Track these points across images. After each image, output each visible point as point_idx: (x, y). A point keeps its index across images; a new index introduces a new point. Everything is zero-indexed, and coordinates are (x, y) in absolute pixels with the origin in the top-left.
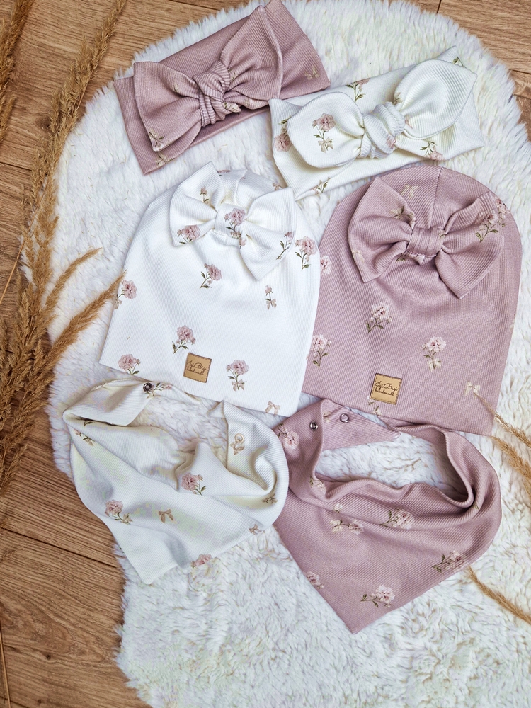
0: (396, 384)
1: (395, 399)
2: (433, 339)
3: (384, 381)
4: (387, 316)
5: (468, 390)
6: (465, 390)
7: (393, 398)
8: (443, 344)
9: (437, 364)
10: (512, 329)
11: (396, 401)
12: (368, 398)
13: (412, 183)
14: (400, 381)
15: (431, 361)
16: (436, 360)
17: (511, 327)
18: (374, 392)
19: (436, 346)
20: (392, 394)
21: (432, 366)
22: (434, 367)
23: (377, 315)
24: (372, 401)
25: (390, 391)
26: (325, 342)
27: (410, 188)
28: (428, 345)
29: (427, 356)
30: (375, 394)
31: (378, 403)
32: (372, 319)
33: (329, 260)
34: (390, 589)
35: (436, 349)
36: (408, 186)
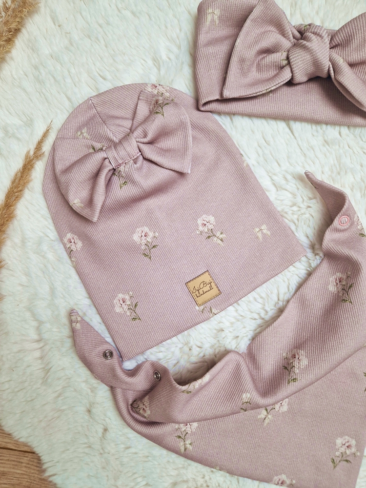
0: (206, 278)
1: (217, 289)
2: (200, 222)
3: (196, 283)
4: (151, 234)
5: (260, 235)
6: (257, 237)
7: (215, 291)
8: (212, 219)
9: (221, 236)
10: (248, 165)
11: (219, 290)
12: (197, 308)
13: (80, 128)
14: (207, 273)
15: (215, 239)
16: (218, 234)
17: (245, 165)
18: (197, 299)
19: (207, 224)
20: (211, 288)
21: (220, 242)
22: (222, 240)
23: (144, 241)
24: (202, 307)
25: (207, 288)
26: (127, 297)
27: (82, 133)
28: (201, 228)
29: (209, 237)
30: (200, 300)
31: (208, 305)
32: (143, 247)
33: (73, 235)
34: (347, 437)
35: (211, 227)
36: (79, 133)
